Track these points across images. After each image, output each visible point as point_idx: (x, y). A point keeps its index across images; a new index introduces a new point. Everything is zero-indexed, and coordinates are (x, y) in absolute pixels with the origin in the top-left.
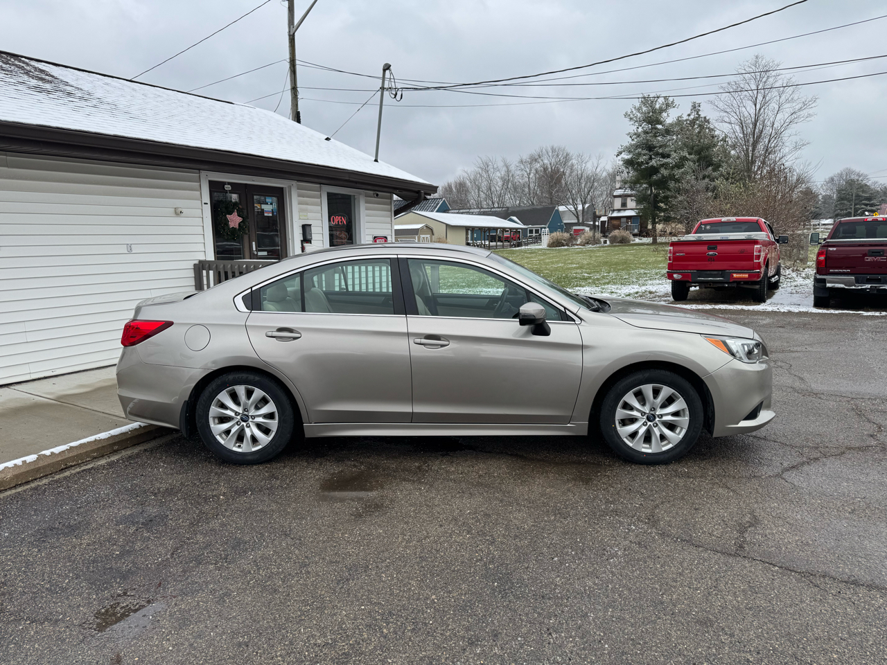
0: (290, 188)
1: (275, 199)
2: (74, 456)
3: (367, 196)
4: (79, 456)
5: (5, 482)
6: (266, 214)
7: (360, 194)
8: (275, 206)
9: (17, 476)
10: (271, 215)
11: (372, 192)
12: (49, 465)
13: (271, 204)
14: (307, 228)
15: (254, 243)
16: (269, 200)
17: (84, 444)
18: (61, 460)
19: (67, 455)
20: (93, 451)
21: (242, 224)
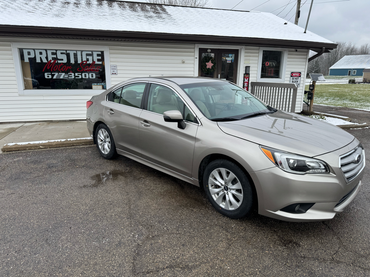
0: (241, 49)
1: (234, 55)
2: (76, 143)
3: (289, 51)
4: (78, 143)
5: (53, 145)
6: (228, 62)
7: (285, 50)
8: (233, 58)
9: (56, 145)
10: (230, 62)
11: (294, 49)
12: (67, 143)
13: (231, 57)
14: (248, 68)
15: (219, 75)
16: (230, 55)
17: (81, 140)
18: (71, 143)
19: (74, 142)
20: (83, 142)
21: (213, 67)
